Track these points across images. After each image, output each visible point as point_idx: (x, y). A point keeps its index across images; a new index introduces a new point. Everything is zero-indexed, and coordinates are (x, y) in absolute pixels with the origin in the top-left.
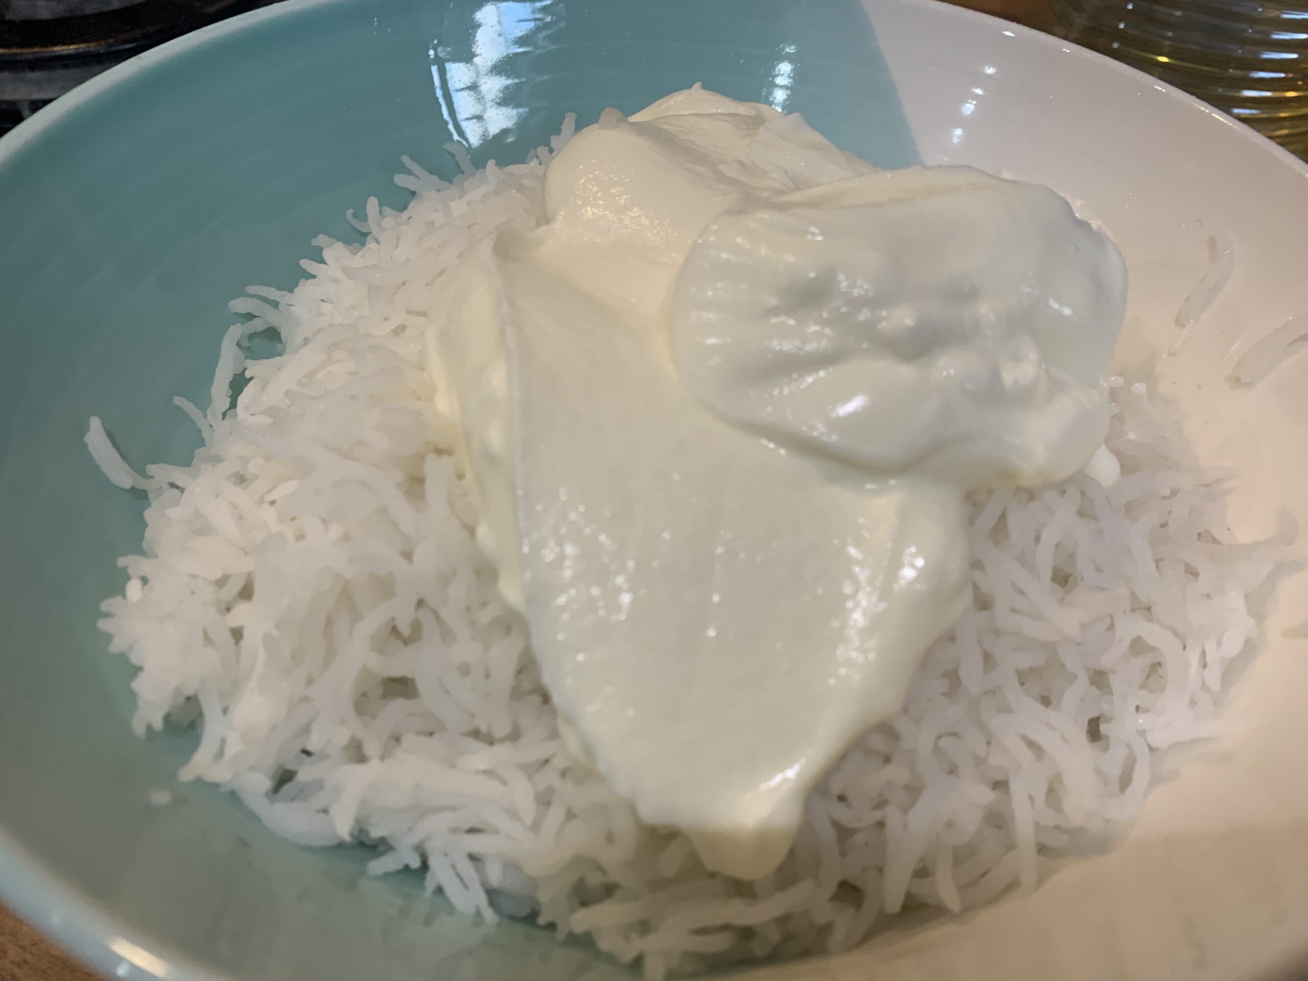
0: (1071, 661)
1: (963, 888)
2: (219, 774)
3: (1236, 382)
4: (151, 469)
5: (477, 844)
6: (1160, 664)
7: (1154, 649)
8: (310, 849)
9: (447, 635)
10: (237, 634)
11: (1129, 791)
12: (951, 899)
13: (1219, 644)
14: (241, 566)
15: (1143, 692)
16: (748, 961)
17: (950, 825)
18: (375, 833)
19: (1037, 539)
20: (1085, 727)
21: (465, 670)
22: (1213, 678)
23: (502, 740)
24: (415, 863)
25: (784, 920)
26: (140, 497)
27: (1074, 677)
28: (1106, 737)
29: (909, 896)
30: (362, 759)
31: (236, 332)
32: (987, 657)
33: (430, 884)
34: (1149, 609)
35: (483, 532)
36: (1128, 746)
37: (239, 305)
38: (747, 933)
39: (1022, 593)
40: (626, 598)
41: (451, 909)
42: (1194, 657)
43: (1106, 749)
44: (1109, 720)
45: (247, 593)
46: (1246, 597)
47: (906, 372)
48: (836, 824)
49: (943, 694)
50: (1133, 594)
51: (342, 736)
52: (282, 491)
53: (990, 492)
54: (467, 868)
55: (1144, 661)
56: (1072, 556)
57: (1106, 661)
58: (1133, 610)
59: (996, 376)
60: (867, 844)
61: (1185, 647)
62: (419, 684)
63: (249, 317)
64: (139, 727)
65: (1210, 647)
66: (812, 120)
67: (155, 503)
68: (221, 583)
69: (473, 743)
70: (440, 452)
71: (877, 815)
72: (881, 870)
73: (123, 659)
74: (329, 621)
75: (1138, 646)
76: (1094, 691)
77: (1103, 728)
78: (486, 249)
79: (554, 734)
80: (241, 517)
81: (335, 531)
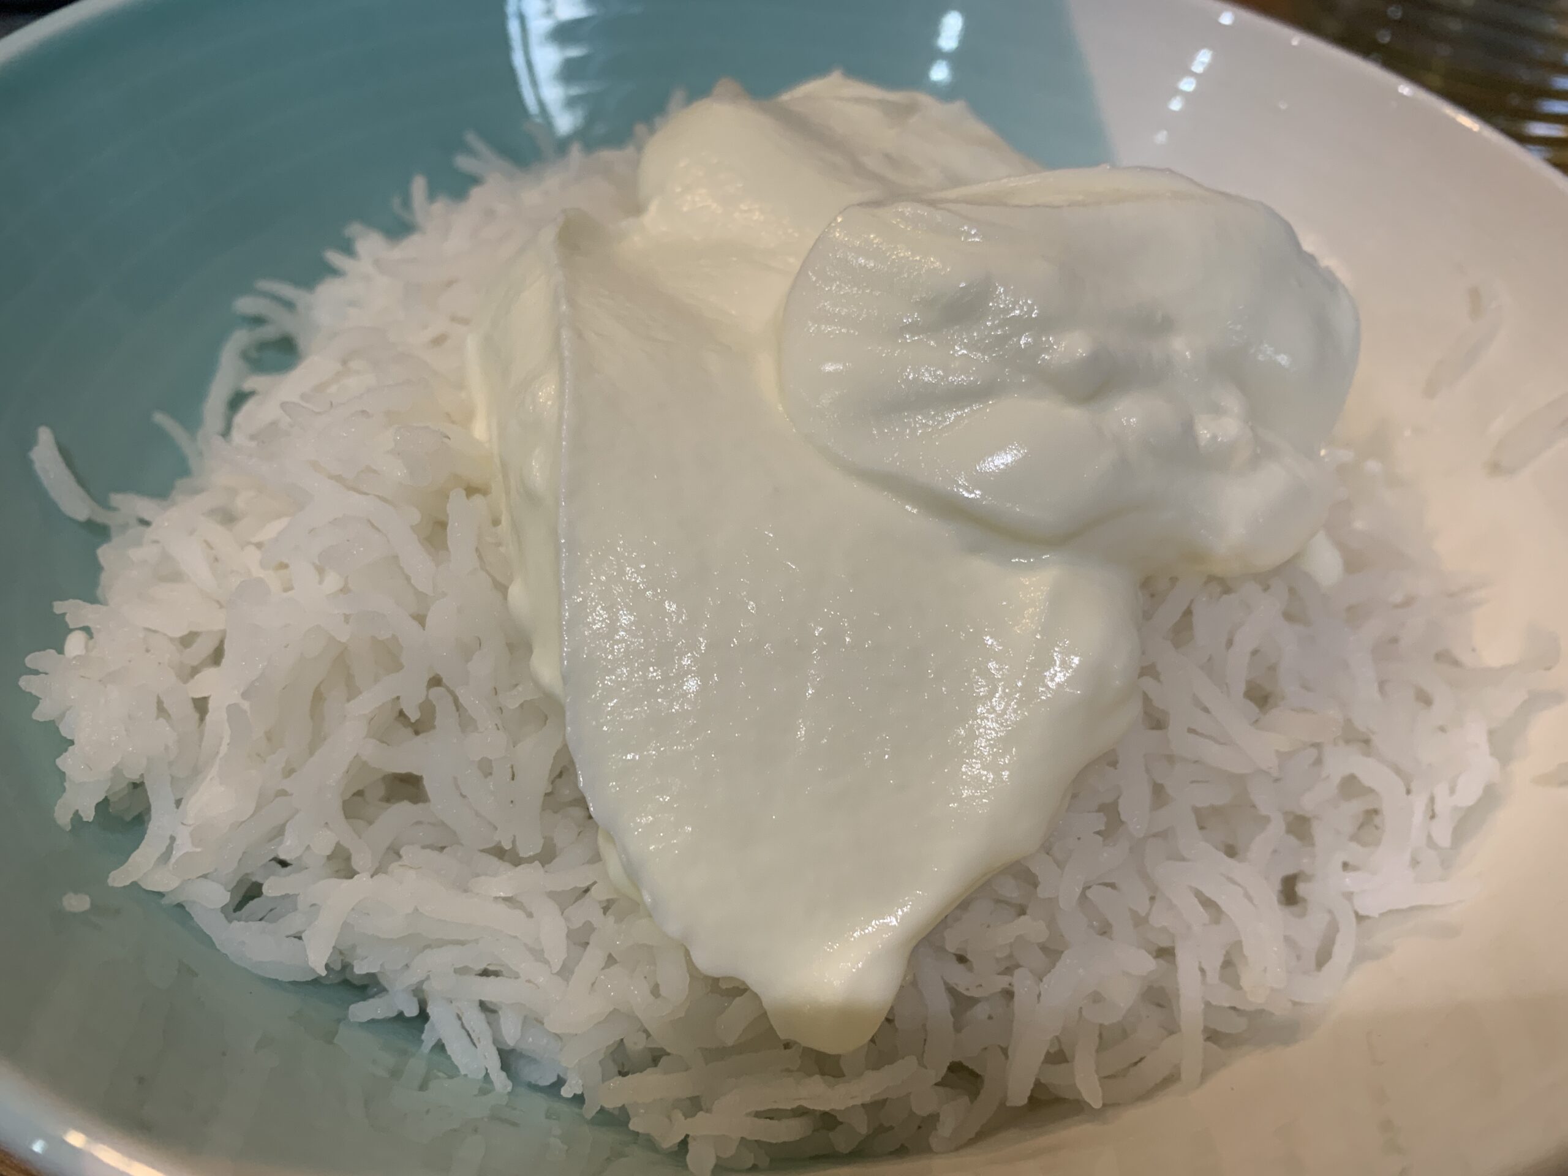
0: (1264, 799)
1: (1107, 1079)
2: (163, 881)
3: (1496, 468)
4: (116, 499)
5: (491, 990)
6: (1376, 812)
7: (1371, 791)
8: (275, 983)
9: (466, 723)
10: (201, 706)
11: (1327, 967)
12: (1090, 1091)
13: (1452, 791)
14: (211, 621)
15: (1354, 845)
16: (830, 1157)
17: (1097, 998)
18: (361, 968)
19: (1230, 643)
20: (1277, 886)
21: (486, 768)
22: (1442, 834)
23: (530, 860)
24: (412, 1011)
25: (875, 1107)
26: (98, 532)
27: (1267, 820)
28: (1304, 900)
29: (1038, 1084)
30: (351, 874)
31: (240, 339)
32: (1159, 792)
33: (429, 1038)
34: (1367, 742)
35: (516, 591)
36: (1330, 912)
37: (246, 305)
38: (828, 1121)
39: (1206, 710)
40: (692, 685)
41: (453, 1071)
42: (1419, 804)
43: (1302, 915)
44: (1308, 878)
45: (217, 657)
46: (1491, 733)
47: (1074, 415)
48: (952, 991)
49: (1098, 833)
50: (1348, 721)
51: (324, 843)
52: (271, 530)
53: (1174, 580)
54: (476, 1021)
55: (1356, 806)
56: (1273, 669)
57: (1308, 803)
58: (1348, 742)
59: (1188, 428)
60: (990, 1018)
61: (1408, 792)
62: (426, 783)
63: (258, 321)
64: (63, 816)
65: (1441, 791)
66: (981, 109)
67: (116, 540)
68: (187, 641)
69: (495, 861)
70: (471, 491)
71: (1002, 982)
72: (1005, 1051)
73: (51, 727)
74: (318, 697)
75: (1351, 786)
76: (1293, 841)
77: (1301, 889)
78: (548, 236)
79: (596, 858)
80: (216, 560)
81: (332, 581)
